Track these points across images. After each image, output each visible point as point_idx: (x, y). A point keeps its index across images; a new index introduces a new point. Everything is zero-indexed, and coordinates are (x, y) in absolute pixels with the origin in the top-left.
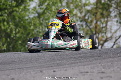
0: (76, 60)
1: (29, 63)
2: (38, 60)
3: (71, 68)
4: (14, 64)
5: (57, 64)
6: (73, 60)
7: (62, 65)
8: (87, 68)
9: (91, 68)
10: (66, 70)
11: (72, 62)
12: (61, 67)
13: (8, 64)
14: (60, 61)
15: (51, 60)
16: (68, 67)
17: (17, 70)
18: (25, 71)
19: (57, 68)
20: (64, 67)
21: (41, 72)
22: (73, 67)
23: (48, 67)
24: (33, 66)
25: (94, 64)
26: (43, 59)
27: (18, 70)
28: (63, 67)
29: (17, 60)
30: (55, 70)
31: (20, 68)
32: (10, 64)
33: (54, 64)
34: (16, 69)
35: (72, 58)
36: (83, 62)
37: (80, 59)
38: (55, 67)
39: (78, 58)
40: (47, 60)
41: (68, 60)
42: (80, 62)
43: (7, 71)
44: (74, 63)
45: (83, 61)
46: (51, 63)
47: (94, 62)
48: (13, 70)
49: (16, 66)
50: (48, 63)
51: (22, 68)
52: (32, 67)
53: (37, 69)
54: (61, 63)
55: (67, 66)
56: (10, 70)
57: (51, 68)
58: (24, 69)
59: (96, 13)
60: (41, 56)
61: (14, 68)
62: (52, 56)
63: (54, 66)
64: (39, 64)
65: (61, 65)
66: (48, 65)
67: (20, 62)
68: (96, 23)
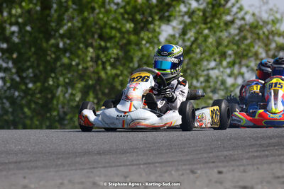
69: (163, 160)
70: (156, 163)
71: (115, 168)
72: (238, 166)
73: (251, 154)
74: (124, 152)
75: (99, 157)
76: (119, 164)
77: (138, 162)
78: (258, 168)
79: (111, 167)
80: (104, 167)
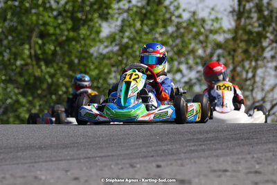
0: (200, 145)
1: (107, 147)
2: (124, 143)
3: (192, 161)
4: (76, 149)
5: (163, 152)
6: (194, 145)
7: (173, 154)
8: (224, 163)
9: (233, 163)
10: (182, 165)
11: (193, 148)
12: (171, 157)
14: (168, 145)
15: (151, 143)
16: (186, 159)
17: (82, 160)
18: (99, 163)
19: (163, 161)
20: (178, 159)
21: (132, 166)
22: (196, 160)
23: (145, 157)
24: (114, 154)
25: (237, 154)
26: (133, 141)
27: (86, 160)
28: (176, 158)
29: (82, 141)
30: (159, 163)
31: (89, 158)
32: (69, 149)
33: (156, 151)
34: (80, 159)
35: (191, 139)
36: (215, 150)
37: (208, 142)
38: (158, 158)
39: (204, 141)
40: (141, 142)
41: (185, 145)
42: (209, 149)
43: (64, 162)
44: (197, 151)
45: (214, 146)
46: (150, 149)
47: (237, 150)
48: (76, 161)
49: (81, 152)
50: (144, 150)
52: (113, 156)
53: (123, 161)
54: (169, 149)
56: (68, 160)
57: (150, 159)
58: (97, 159)
59: (235, 50)
60: (128, 134)
61: (76, 157)
62: (151, 135)
63: (158, 156)
64: (127, 149)
65: (171, 154)
66: (144, 152)
67: (89, 145)
69: (102, 155)
70: (96, 157)
71: (56, 162)
72: (175, 160)
73: (188, 148)
74: (65, 147)
75: (40, 151)
76: (60, 158)
77: (78, 157)
78: (195, 162)
79: (52, 161)
80: (46, 161)
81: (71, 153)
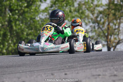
0: (88, 63)
1: (41, 66)
2: (49, 63)
3: (83, 71)
4: (25, 67)
5: (69, 67)
6: (85, 63)
8: (99, 71)
9: (104, 71)
10: (78, 73)
11: (84, 65)
12: (72, 69)
13: (19, 67)
14: (71, 63)
15: (63, 63)
16: (80, 70)
17: (28, 73)
18: (36, 74)
19: (68, 71)
20: (76, 70)
21: (52, 74)
22: (85, 70)
23: (60, 70)
24: (44, 69)
25: (106, 67)
26: (54, 62)
27: (29, 72)
28: (75, 69)
29: (28, 63)
30: (66, 73)
31: (31, 71)
32: (21, 67)
33: (65, 66)
35: (83, 60)
36: (95, 65)
37: (92, 61)
38: (66, 70)
39: (90, 61)
40: (58, 62)
41: (80, 63)
42: (92, 65)
43: (18, 74)
44: (86, 66)
45: (95, 63)
46: (62, 66)
47: (107, 64)
48: (24, 73)
49: (27, 68)
50: (59, 66)
51: (33, 71)
52: (43, 70)
53: (48, 72)
54: (72, 65)
55: (78, 68)
57: (62, 71)
58: (35, 72)
59: (109, 15)
60: (52, 59)
61: (25, 71)
62: (64, 59)
63: (66, 69)
64: (50, 66)
65: (73, 68)
66: (59, 67)
67: (32, 65)
68: (109, 24)
81: (22, 69)
